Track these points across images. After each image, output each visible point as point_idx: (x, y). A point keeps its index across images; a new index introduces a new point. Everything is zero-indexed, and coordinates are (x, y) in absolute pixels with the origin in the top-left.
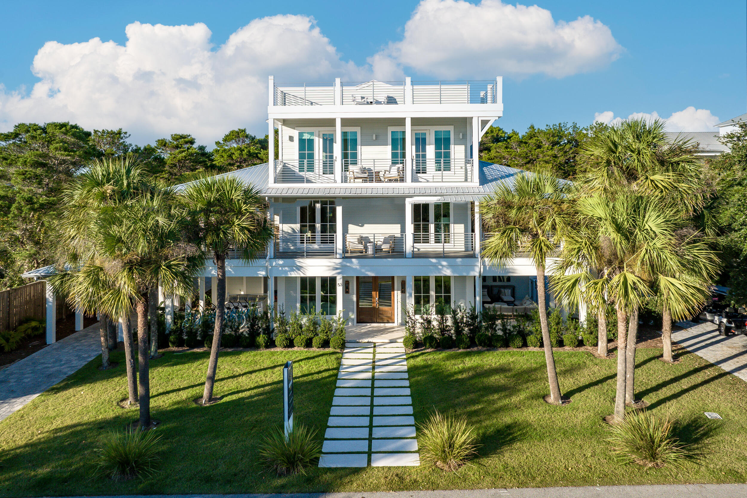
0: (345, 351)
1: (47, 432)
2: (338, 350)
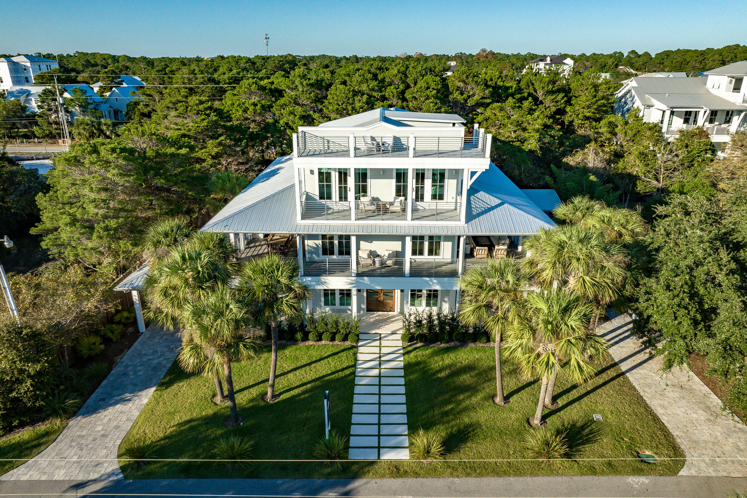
0: (359, 344)
1: (174, 426)
2: (354, 344)
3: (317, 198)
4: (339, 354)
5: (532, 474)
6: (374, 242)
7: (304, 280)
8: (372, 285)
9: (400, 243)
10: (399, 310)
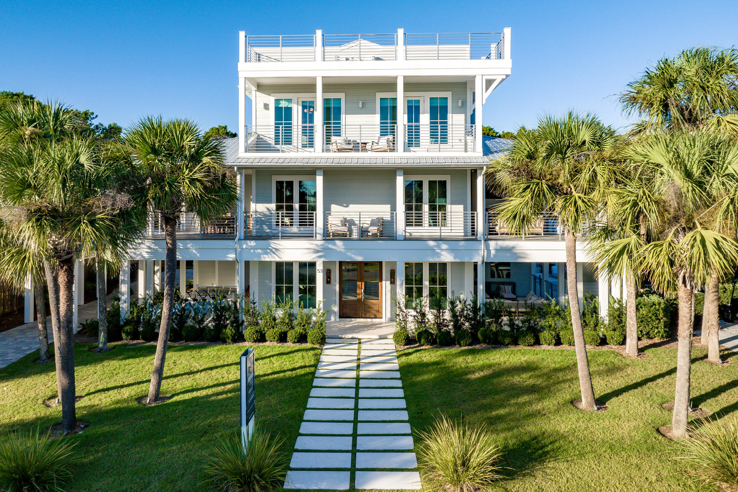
0: (326, 347)
2: (317, 346)
3: (272, 142)
4: (291, 355)
6: (351, 206)
7: (244, 246)
8: (349, 254)
9: (389, 206)
10: (389, 316)
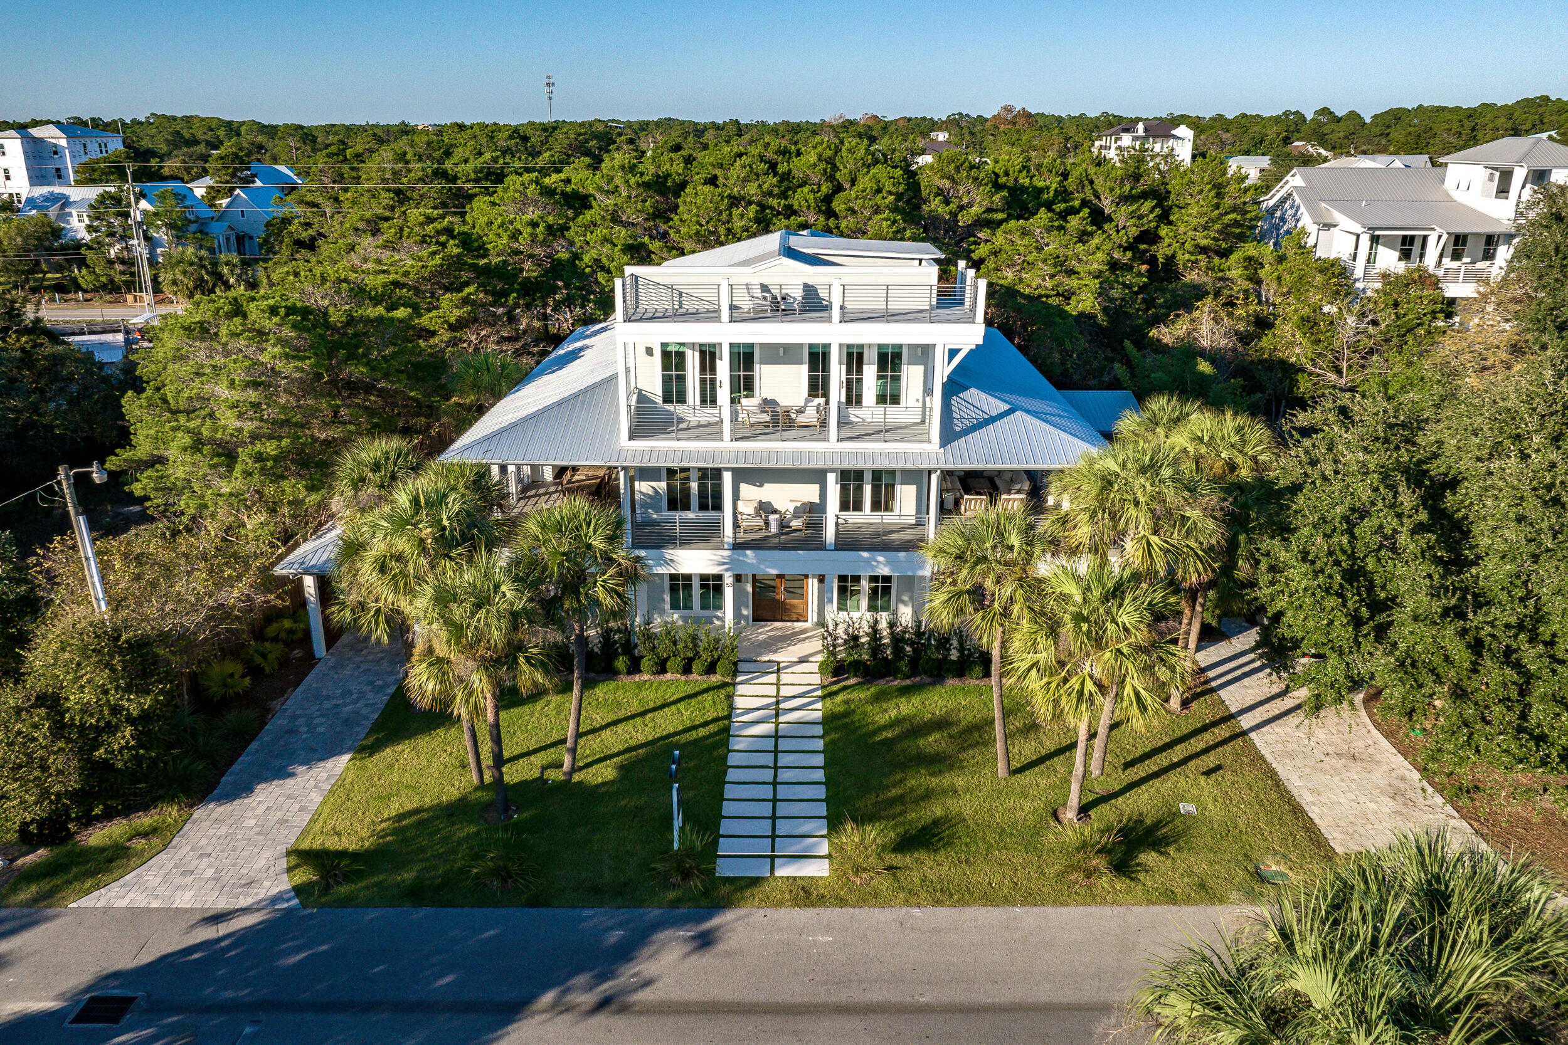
0: (739, 679)
1: (389, 819)
2: (728, 680)
4: (700, 698)
5: (1056, 903)
6: (766, 485)
8: (763, 566)
9: (817, 487)
